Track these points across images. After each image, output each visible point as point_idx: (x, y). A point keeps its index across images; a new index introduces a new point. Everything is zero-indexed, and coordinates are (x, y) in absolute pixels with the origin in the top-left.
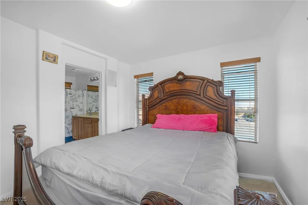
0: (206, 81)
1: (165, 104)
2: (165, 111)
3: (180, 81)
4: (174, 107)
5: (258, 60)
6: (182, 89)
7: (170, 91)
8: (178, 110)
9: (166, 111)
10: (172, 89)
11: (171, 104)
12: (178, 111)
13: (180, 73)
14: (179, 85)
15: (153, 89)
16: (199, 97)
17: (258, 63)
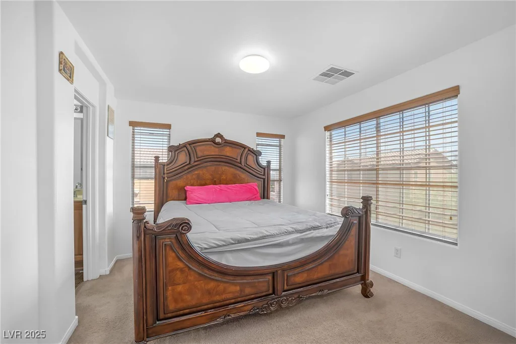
0: (247, 150)
1: (196, 172)
2: (197, 182)
3: (218, 144)
4: (210, 177)
5: (283, 137)
6: (220, 154)
7: (205, 155)
8: (215, 179)
9: (199, 182)
10: (206, 153)
11: (206, 172)
12: (215, 181)
13: (219, 135)
14: (217, 149)
15: (177, 150)
16: (240, 165)
17: (282, 140)
